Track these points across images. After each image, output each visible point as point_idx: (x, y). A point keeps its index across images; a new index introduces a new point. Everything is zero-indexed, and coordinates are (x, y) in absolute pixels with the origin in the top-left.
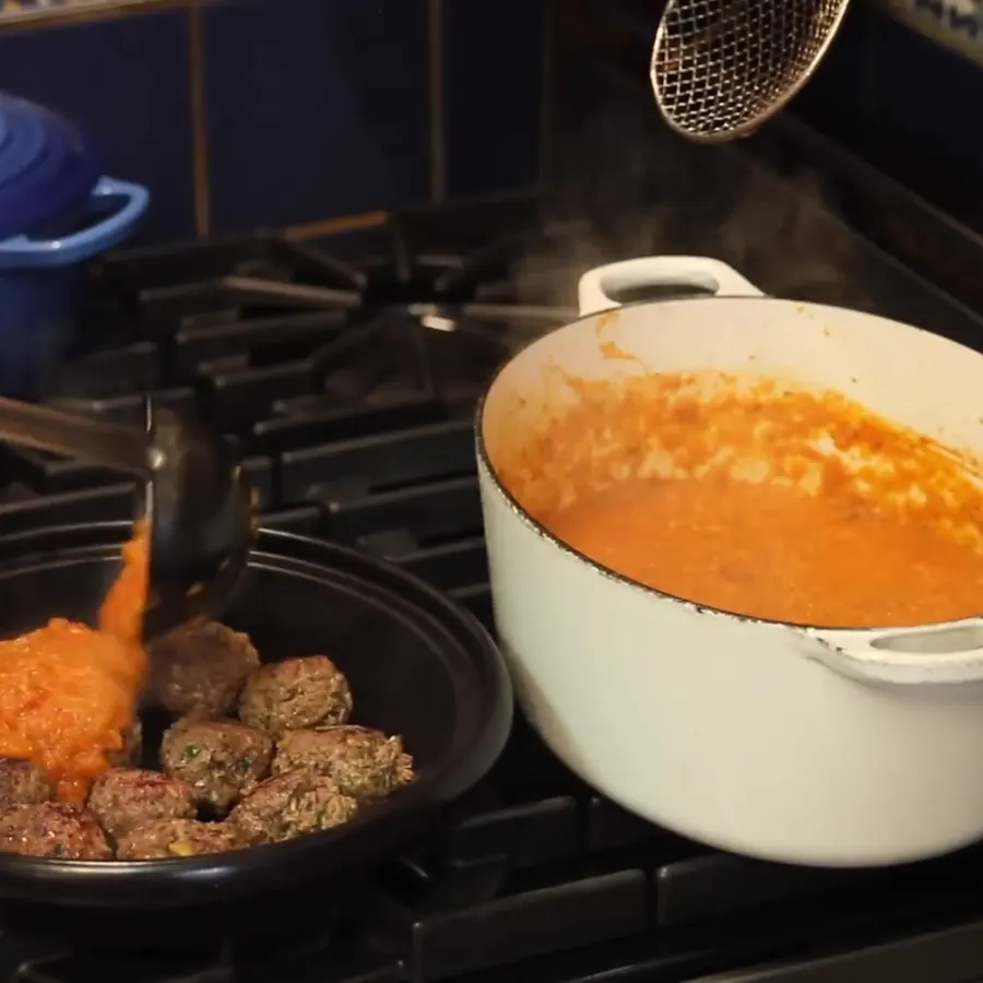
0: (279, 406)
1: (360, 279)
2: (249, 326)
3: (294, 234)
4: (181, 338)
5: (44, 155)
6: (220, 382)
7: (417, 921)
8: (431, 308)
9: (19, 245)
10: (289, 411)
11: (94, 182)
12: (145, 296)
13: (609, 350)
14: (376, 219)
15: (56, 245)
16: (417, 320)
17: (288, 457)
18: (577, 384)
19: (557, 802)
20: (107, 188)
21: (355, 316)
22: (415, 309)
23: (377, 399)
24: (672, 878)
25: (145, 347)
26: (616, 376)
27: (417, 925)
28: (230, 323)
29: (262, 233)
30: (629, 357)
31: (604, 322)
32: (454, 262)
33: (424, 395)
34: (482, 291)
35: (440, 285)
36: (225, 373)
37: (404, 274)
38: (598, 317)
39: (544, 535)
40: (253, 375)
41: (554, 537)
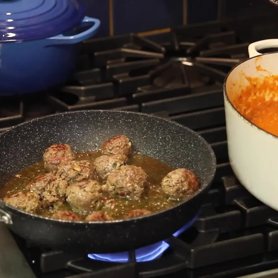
0: (139, 89)
1: (163, 49)
2: (128, 64)
3: (141, 35)
4: (108, 67)
5: (67, 9)
6: (121, 81)
7: (193, 249)
8: (185, 59)
9: (60, 37)
10: (142, 90)
11: (83, 18)
12: (96, 54)
13: (258, 68)
14: (168, 30)
15: (72, 37)
16: (180, 62)
17: (144, 105)
18: (249, 79)
19: (234, 212)
20: (87, 20)
21: (162, 61)
22: (180, 59)
23: (169, 87)
24: (273, 235)
25: (97, 70)
26: (260, 76)
27: (192, 250)
28: (122, 63)
29: (132, 34)
30: (265, 70)
31: (257, 60)
32: (192, 44)
33: (186, 85)
34: (201, 53)
35: (188, 51)
36: (122, 78)
37: (177, 47)
38: (255, 58)
39: (253, 125)
40: (131, 79)
41: (256, 126)
